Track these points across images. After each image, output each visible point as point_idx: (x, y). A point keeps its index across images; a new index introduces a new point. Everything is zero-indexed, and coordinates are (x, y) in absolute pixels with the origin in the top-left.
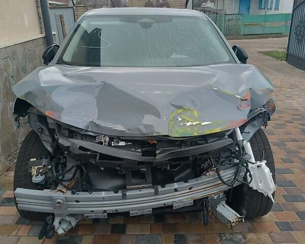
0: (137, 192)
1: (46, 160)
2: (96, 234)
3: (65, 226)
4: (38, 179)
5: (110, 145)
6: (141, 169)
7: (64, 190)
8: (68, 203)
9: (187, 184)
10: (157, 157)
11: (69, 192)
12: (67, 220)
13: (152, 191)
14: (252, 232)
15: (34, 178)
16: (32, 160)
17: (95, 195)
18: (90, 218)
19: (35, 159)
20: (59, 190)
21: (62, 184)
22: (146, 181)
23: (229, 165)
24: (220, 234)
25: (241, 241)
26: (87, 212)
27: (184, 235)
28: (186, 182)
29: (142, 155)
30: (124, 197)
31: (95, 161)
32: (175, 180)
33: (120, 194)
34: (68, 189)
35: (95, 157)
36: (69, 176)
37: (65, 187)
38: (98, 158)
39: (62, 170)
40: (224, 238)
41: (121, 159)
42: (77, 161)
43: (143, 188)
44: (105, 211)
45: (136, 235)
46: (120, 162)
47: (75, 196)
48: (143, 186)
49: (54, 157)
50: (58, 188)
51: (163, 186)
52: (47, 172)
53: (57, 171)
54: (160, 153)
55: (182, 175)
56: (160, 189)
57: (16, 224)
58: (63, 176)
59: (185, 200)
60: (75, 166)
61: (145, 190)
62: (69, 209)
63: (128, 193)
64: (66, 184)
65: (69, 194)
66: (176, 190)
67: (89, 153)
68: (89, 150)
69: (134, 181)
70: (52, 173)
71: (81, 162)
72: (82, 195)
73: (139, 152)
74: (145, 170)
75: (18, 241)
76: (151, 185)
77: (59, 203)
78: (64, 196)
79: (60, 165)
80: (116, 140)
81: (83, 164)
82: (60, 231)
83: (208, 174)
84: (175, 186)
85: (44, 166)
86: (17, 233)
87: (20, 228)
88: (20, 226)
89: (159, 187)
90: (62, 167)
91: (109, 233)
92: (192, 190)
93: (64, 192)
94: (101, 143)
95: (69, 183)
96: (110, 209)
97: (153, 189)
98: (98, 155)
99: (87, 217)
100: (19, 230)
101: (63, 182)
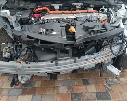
0: (64, 62)
1: (10, 44)
2: (42, 80)
3: (25, 79)
4: (6, 55)
5: (46, 34)
6: (67, 49)
7: (21, 62)
8: (24, 69)
9: (93, 56)
10: (76, 41)
11: (24, 63)
12: (25, 76)
13: (73, 60)
14: (122, 77)
15: (3, 54)
16: (3, 44)
17: (40, 64)
18: (38, 76)
19: (4, 43)
20: (18, 62)
21: (20, 58)
22: (69, 55)
23: (116, 44)
24: (106, 79)
25: (117, 82)
26: (36, 73)
27: (87, 80)
28: (92, 55)
29: (67, 40)
30: (57, 64)
31: (38, 44)
32: (85, 53)
33: (54, 63)
34: (23, 61)
35: (37, 42)
36: (24, 53)
37: (21, 60)
38: (39, 43)
39: (20, 50)
40: (108, 81)
41: (54, 43)
42: (26, 44)
43: (67, 59)
44: (46, 73)
45: (63, 80)
46: (53, 45)
47: (28, 65)
48: (67, 58)
49: (15, 42)
50: (18, 60)
51: (79, 58)
52: (11, 51)
53: (17, 51)
54: (78, 39)
55: (90, 50)
56: (77, 59)
57: (2, 75)
58: (21, 53)
59: (91, 65)
60: (26, 47)
61: (69, 60)
62: (25, 72)
63: (59, 62)
64: (22, 57)
65: (24, 64)
66: (87, 60)
67: (33, 40)
68: (33, 38)
69: (62, 55)
70: (14, 51)
71: (29, 45)
72: (32, 64)
73: (65, 38)
74: (69, 49)
75: (3, 84)
76: (72, 57)
77: (19, 69)
78: (21, 65)
79: (18, 47)
80: (50, 31)
81: (31, 47)
82: (23, 82)
83: (104, 49)
84: (86, 57)
85: (9, 47)
86: (2, 80)
87: (4, 78)
88: (4, 76)
89: (77, 58)
90: (19, 48)
91: (49, 79)
92: (95, 59)
93: (21, 63)
94: (41, 33)
95: (24, 57)
96: (49, 71)
97: (73, 59)
98: (39, 41)
99: (36, 76)
100: (3, 79)
101: (20, 57)
